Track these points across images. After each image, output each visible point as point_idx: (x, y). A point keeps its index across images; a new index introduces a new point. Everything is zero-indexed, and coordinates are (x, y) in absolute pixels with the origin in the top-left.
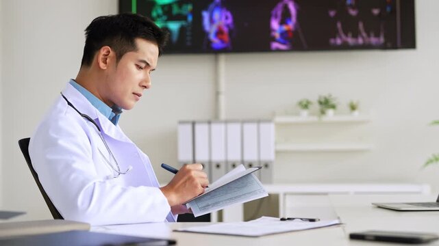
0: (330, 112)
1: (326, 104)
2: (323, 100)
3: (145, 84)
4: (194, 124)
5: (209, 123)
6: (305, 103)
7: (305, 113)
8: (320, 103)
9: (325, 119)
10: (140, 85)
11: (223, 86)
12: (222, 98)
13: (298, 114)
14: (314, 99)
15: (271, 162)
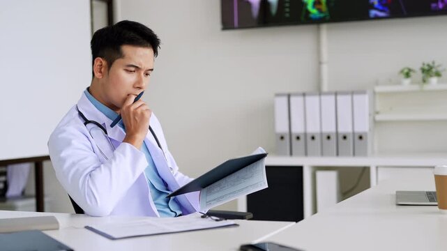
0: (434, 80)
1: (428, 71)
2: (426, 67)
3: (138, 86)
4: (289, 96)
5: (304, 95)
6: (406, 71)
7: (407, 81)
8: (423, 70)
9: (427, 87)
10: (134, 87)
11: (325, 56)
12: (325, 68)
13: (399, 83)
14: (417, 66)
15: (366, 133)
